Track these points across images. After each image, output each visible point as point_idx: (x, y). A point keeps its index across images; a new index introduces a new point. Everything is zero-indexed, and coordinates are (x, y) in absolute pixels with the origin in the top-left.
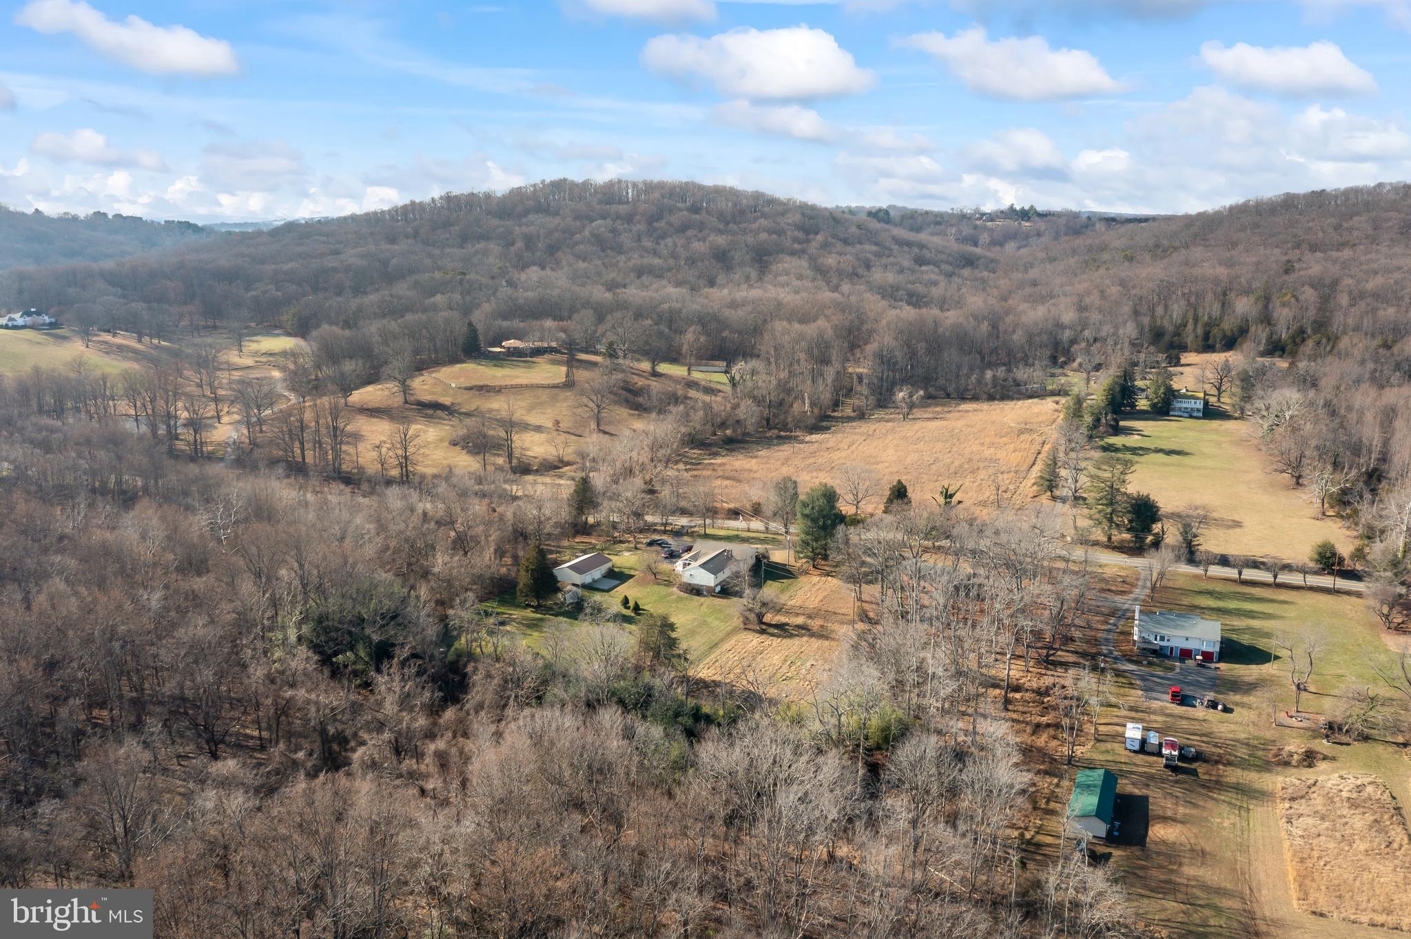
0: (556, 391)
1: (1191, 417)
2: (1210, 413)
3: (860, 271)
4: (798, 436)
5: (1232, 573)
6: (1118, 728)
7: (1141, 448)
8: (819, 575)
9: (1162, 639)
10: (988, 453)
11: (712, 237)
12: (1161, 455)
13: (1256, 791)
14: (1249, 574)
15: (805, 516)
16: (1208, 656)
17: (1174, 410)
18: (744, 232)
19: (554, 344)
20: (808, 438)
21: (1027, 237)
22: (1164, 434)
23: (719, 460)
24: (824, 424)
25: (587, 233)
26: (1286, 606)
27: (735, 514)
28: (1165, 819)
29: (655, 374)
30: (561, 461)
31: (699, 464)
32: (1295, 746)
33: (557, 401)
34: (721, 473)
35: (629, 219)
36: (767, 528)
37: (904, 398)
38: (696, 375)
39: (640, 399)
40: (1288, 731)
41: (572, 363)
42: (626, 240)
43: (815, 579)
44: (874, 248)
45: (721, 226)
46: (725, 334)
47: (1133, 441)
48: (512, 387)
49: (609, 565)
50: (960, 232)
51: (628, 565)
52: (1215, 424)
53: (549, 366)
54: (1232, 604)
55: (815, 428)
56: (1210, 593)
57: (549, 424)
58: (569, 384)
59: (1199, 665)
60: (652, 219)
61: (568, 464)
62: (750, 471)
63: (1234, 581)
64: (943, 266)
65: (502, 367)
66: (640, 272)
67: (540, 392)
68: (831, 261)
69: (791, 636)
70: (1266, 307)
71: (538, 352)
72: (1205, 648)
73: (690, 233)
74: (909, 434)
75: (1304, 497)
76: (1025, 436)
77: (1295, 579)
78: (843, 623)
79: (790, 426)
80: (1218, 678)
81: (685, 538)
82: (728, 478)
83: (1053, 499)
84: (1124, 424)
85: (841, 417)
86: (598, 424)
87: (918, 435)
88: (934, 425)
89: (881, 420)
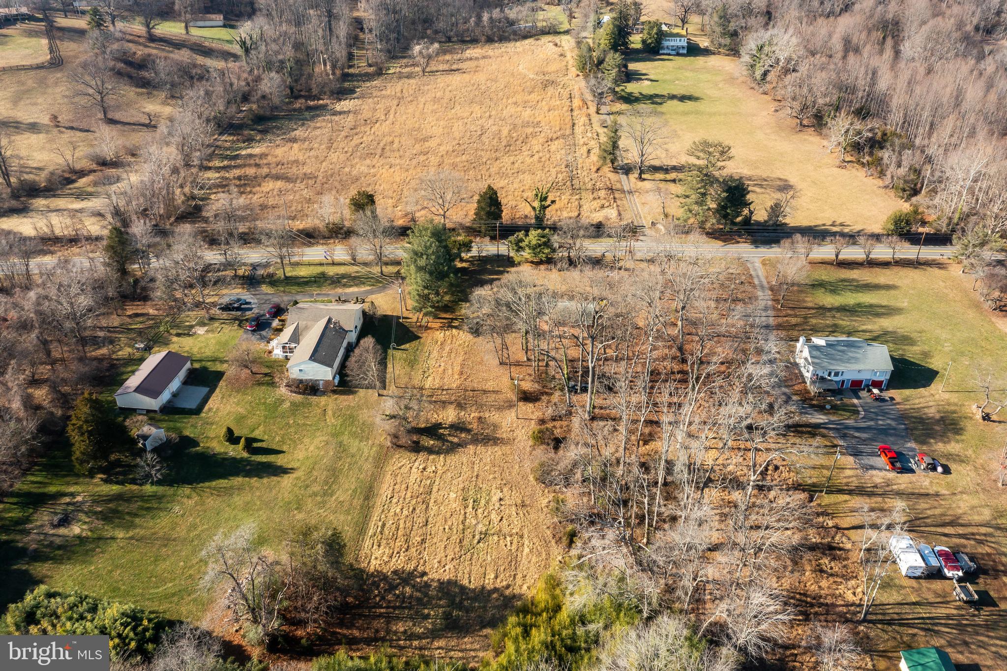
0: (42, 73)
1: (678, 54)
2: (693, 50)
4: (327, 105)
5: (829, 251)
7: (657, 96)
8: (442, 328)
9: (836, 374)
10: (527, 114)
12: (675, 102)
14: (845, 251)
16: (877, 384)
17: (663, 48)
19: (25, 11)
20: (338, 107)
22: (667, 77)
23: (256, 151)
24: (346, 85)
26: (893, 292)
27: (310, 236)
30: (73, 171)
31: (236, 157)
33: (47, 87)
34: (265, 170)
36: (354, 259)
37: (421, 52)
38: (195, 33)
39: (145, 74)
41: (52, 32)
43: (440, 335)
47: (646, 86)
49: (188, 365)
51: (208, 353)
52: (700, 61)
53: (26, 40)
54: (850, 299)
55: (342, 93)
56: (825, 286)
57: (46, 120)
58: (56, 63)
61: (82, 173)
62: (296, 162)
63: (834, 263)
67: (22, 76)
69: (453, 448)
71: (8, 21)
72: (877, 378)
74: (439, 95)
75: (812, 139)
76: (550, 90)
77: (882, 252)
78: (500, 409)
79: (315, 91)
80: (903, 417)
81: (265, 289)
82: (277, 177)
83: (615, 170)
84: (632, 66)
85: (360, 75)
86: (105, 114)
87: (448, 95)
88: (456, 79)
89: (401, 76)
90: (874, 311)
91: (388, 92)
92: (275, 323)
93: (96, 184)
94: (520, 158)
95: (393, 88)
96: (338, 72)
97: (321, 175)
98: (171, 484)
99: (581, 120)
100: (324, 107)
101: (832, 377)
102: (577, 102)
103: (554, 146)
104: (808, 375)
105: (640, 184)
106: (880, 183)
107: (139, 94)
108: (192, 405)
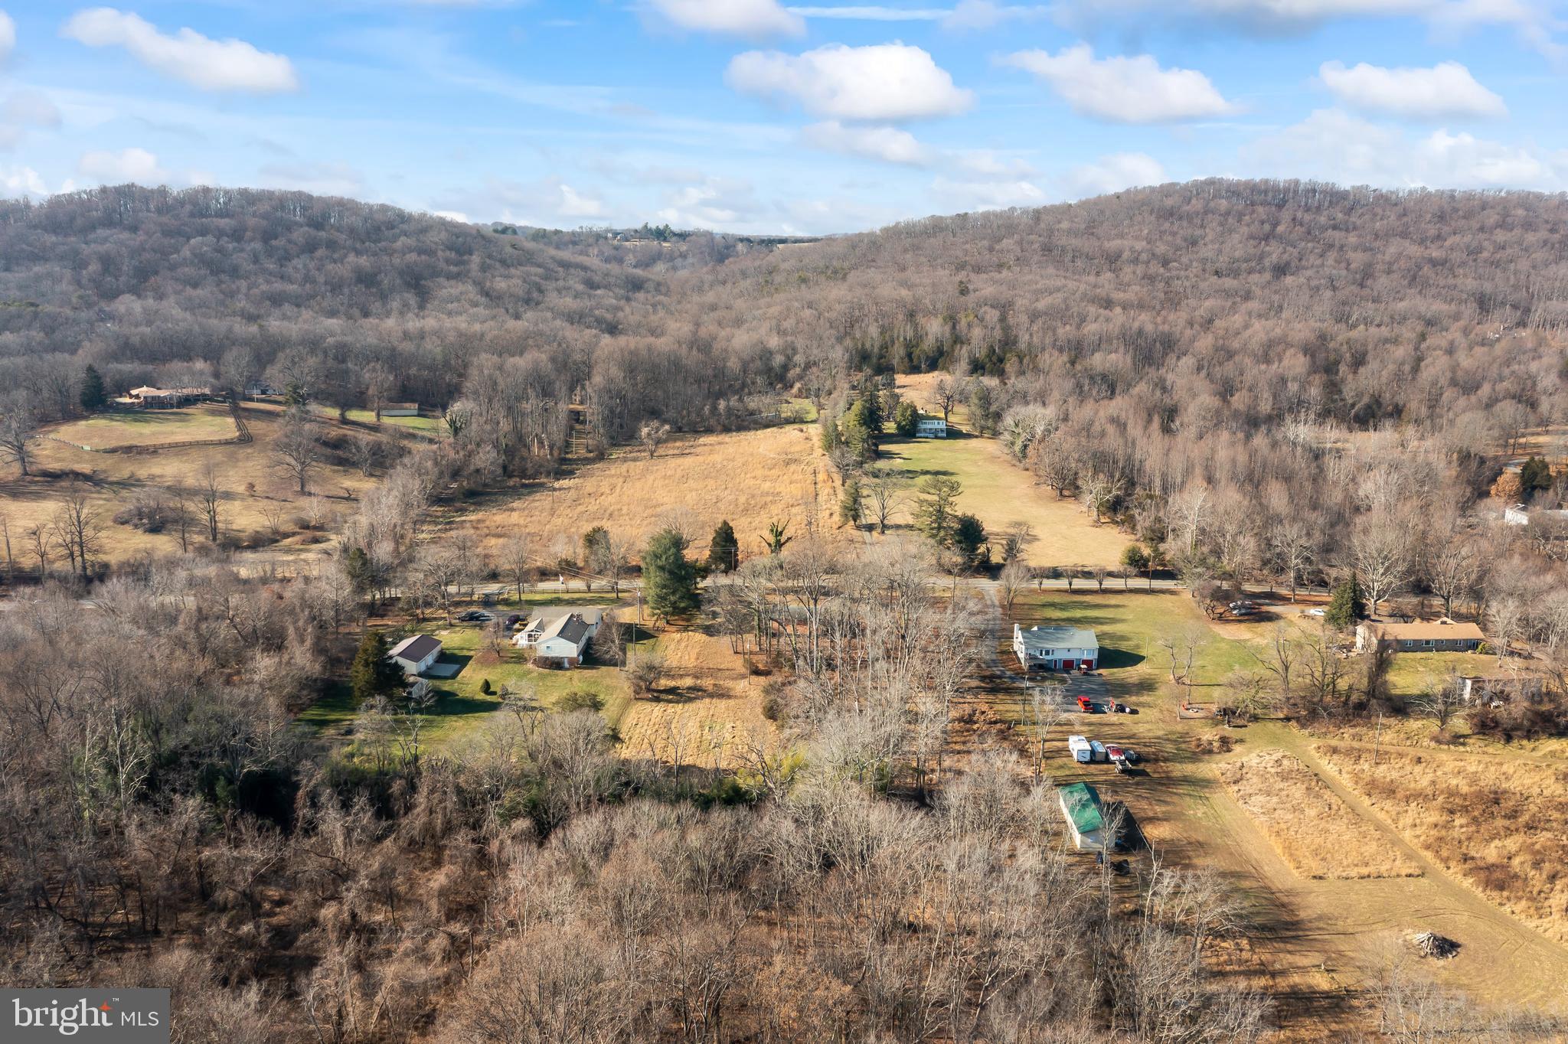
0: (231, 448)
1: (937, 437)
2: (953, 434)
3: (535, 295)
4: (544, 483)
5: (1063, 584)
6: (1059, 744)
7: (909, 472)
8: (678, 631)
9: (1047, 653)
10: (767, 486)
11: (351, 258)
12: (927, 477)
13: (1203, 780)
14: (1079, 583)
15: (662, 568)
16: (1088, 663)
17: (919, 431)
18: (391, 253)
19: (207, 391)
20: (557, 485)
21: (672, 259)
22: (923, 456)
23: (473, 517)
24: (565, 466)
25: (186, 252)
26: (1122, 610)
27: (544, 574)
28: (1151, 820)
29: (344, 421)
30: (276, 532)
31: (451, 523)
32: (1209, 735)
33: (238, 460)
34: (486, 531)
35: (237, 235)
36: (589, 587)
37: (649, 434)
38: (387, 421)
39: (340, 453)
40: (1192, 722)
41: (236, 412)
42: (242, 260)
43: (677, 636)
44: (540, 270)
45: (358, 245)
46: (413, 371)
47: (897, 464)
48: (171, 446)
49: (438, 648)
50: (601, 252)
51: (456, 645)
52: (961, 443)
53: (210, 418)
54: (1078, 614)
55: (560, 474)
56: (1053, 605)
57: (241, 489)
58: (246, 440)
59: (1085, 674)
60: (267, 236)
61: (286, 535)
62: (517, 525)
63: (1066, 591)
64: (617, 290)
65: (146, 421)
66: (277, 300)
67: (211, 450)
68: (501, 284)
69: (690, 700)
70: (954, 327)
71: (188, 401)
72: (1085, 657)
73: (320, 253)
74: (669, 473)
75: (1072, 506)
76: (793, 467)
77: (1118, 584)
78: (736, 679)
79: (529, 473)
80: (1105, 684)
81: (500, 607)
82: (499, 536)
83: (858, 528)
84: (882, 448)
85: (579, 459)
86: (303, 486)
87: (679, 473)
88: (688, 461)
89: (625, 460)
90: (1097, 621)
91: (613, 472)
92: (517, 626)
93: (303, 542)
94: (758, 520)
95: (615, 469)
96: (556, 453)
97: (545, 534)
98: (439, 714)
99: (824, 492)
100: (542, 485)
101: (1044, 656)
102: (821, 477)
103: (794, 510)
104: (1021, 656)
105: (882, 537)
106: (1133, 537)
107: (335, 471)
108: (448, 674)
